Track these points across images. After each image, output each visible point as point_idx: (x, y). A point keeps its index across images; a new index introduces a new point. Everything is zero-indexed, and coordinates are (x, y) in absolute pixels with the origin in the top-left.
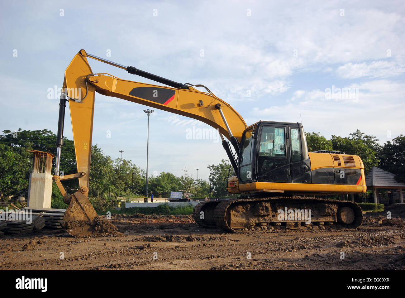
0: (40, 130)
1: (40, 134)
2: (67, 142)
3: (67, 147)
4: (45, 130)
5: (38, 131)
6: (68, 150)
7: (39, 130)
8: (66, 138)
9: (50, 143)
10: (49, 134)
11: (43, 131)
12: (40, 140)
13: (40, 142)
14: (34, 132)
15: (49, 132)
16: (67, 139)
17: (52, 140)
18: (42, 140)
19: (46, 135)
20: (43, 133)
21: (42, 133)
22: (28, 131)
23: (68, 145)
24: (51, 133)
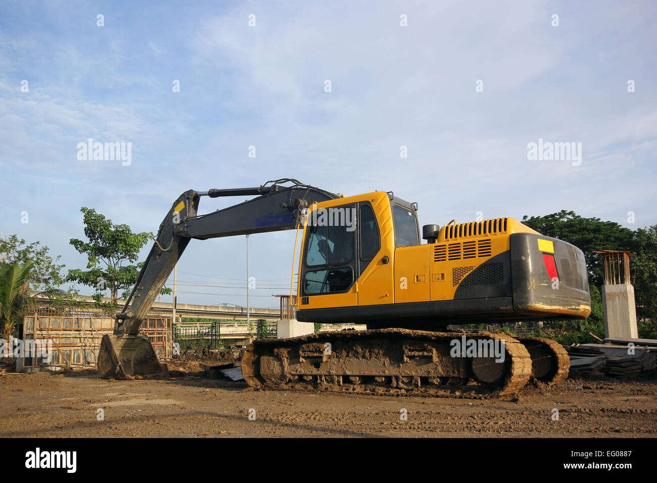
0: (556, 214)
1: (557, 220)
2: (603, 226)
3: (604, 234)
4: (563, 211)
5: (552, 216)
6: (607, 240)
7: (553, 213)
8: (599, 219)
9: (576, 233)
10: (570, 217)
11: (560, 214)
12: (559, 230)
13: (560, 233)
14: (546, 217)
15: (570, 213)
16: (600, 221)
17: (576, 227)
18: (561, 229)
19: (565, 220)
20: (561, 217)
21: (558, 217)
22: (538, 218)
23: (606, 231)
24: (573, 215)
